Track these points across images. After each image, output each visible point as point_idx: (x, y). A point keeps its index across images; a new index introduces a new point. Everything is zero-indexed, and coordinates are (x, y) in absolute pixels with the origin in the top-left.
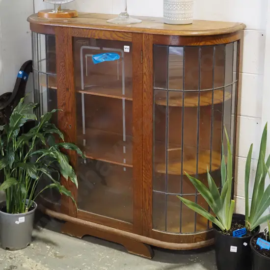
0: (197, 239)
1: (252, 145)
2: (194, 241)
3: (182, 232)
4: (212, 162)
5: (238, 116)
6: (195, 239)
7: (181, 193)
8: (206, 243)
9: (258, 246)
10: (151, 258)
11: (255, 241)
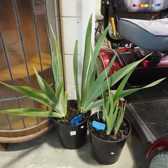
0: (41, 129)
1: (77, 41)
2: (38, 130)
3: (26, 127)
4: (42, 62)
5: (61, 18)
6: (39, 129)
7: (17, 97)
8: (49, 128)
9: (94, 128)
10: (5, 150)
11: (90, 124)
